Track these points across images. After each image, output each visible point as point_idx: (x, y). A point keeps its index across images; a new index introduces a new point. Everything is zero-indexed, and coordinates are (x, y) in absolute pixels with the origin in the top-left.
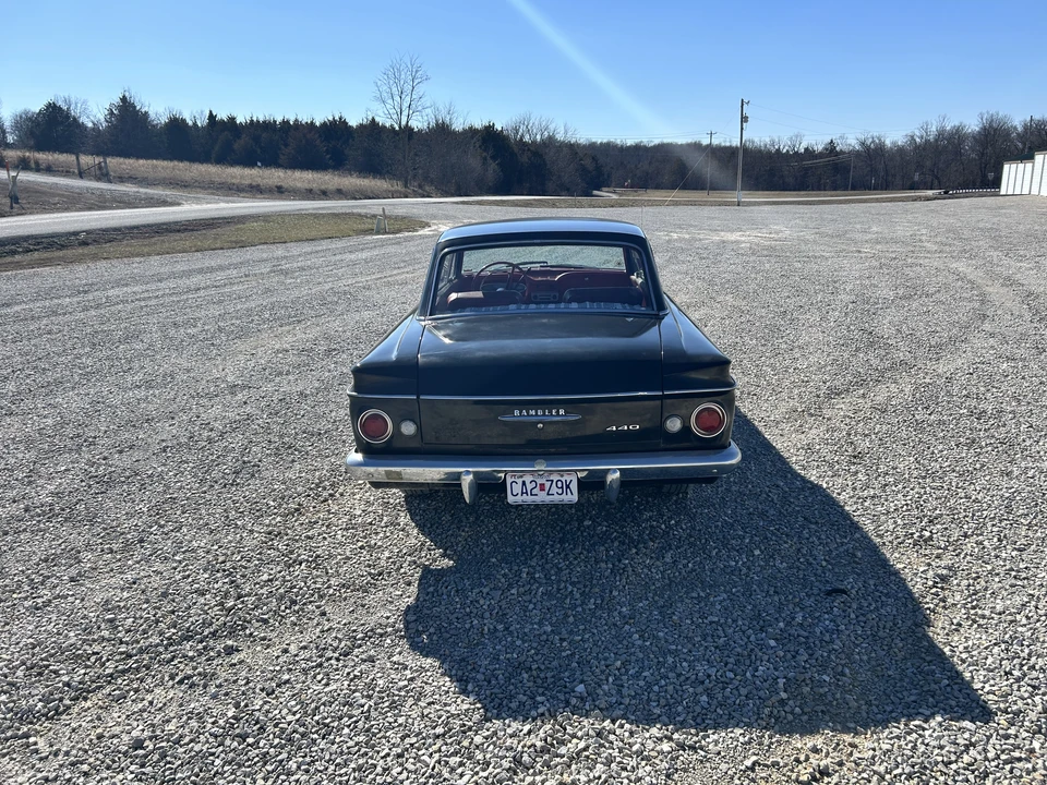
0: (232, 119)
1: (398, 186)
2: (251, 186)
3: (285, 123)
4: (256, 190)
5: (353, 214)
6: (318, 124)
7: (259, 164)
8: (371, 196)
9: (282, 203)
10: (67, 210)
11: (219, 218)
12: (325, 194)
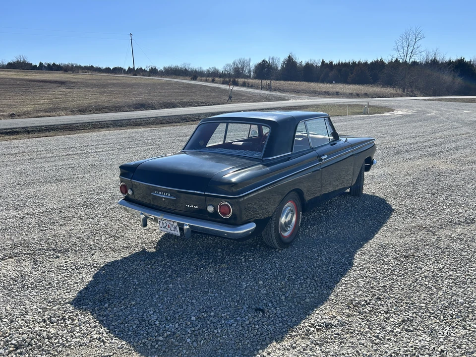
0: (331, 63)
1: (399, 91)
2: (325, 92)
3: (354, 63)
4: (327, 94)
5: (359, 105)
6: (369, 63)
7: (334, 82)
8: (382, 96)
9: (336, 99)
10: (246, 102)
11: (297, 106)
12: (358, 96)
